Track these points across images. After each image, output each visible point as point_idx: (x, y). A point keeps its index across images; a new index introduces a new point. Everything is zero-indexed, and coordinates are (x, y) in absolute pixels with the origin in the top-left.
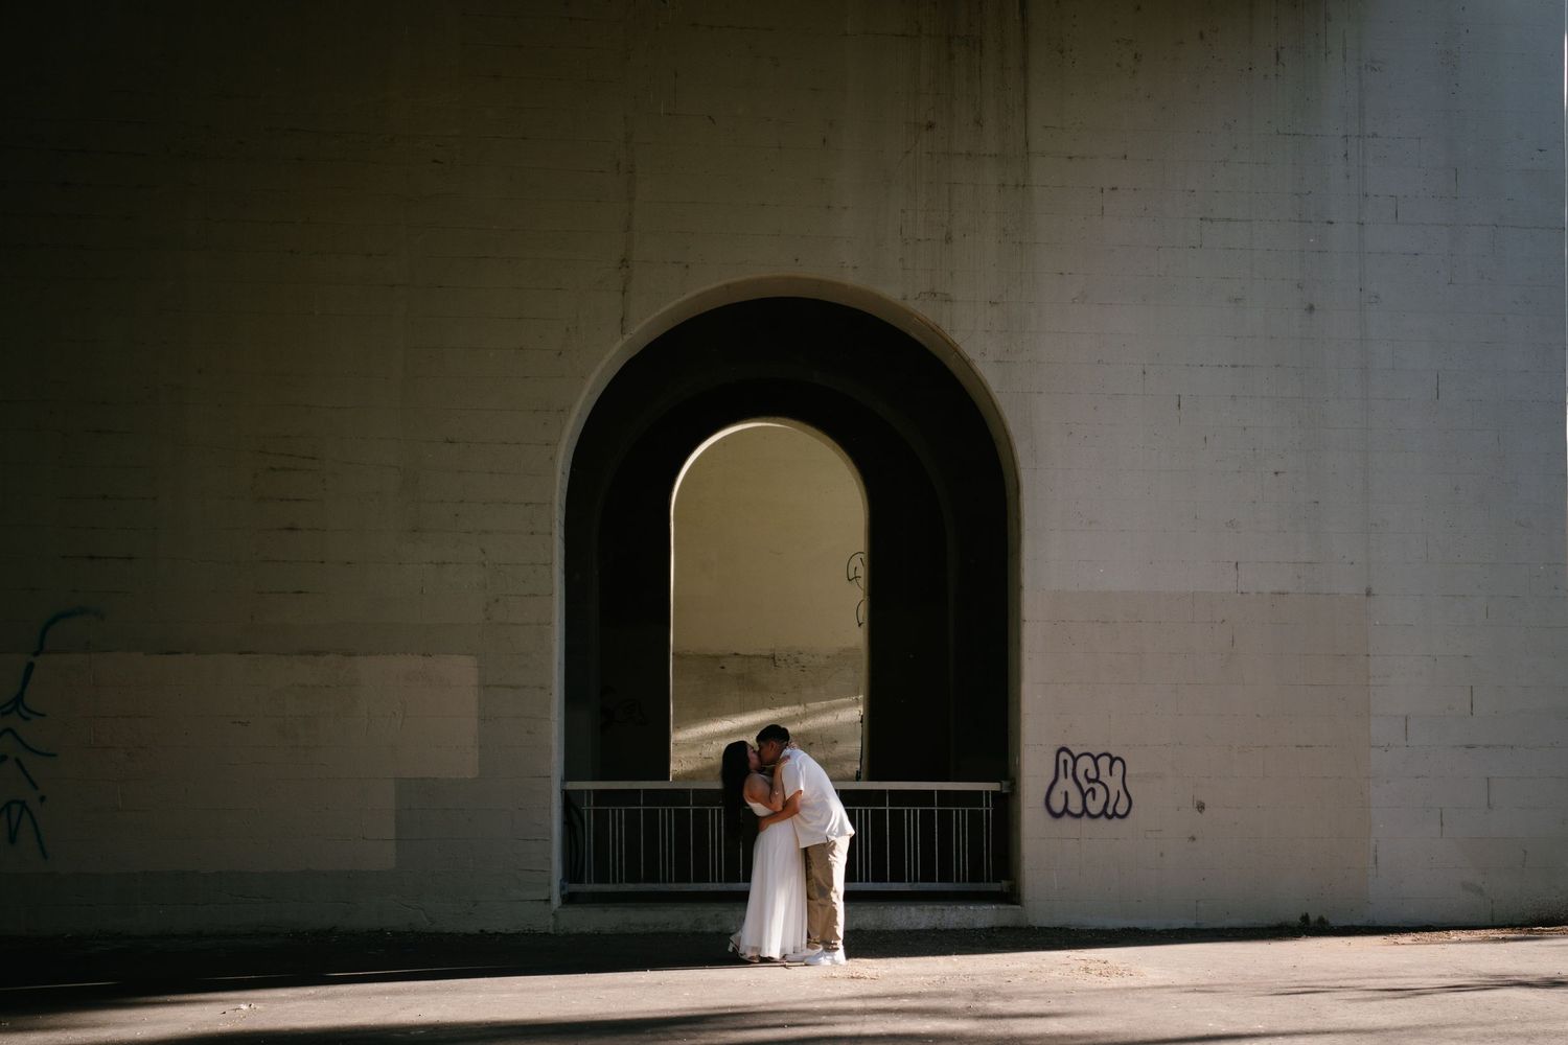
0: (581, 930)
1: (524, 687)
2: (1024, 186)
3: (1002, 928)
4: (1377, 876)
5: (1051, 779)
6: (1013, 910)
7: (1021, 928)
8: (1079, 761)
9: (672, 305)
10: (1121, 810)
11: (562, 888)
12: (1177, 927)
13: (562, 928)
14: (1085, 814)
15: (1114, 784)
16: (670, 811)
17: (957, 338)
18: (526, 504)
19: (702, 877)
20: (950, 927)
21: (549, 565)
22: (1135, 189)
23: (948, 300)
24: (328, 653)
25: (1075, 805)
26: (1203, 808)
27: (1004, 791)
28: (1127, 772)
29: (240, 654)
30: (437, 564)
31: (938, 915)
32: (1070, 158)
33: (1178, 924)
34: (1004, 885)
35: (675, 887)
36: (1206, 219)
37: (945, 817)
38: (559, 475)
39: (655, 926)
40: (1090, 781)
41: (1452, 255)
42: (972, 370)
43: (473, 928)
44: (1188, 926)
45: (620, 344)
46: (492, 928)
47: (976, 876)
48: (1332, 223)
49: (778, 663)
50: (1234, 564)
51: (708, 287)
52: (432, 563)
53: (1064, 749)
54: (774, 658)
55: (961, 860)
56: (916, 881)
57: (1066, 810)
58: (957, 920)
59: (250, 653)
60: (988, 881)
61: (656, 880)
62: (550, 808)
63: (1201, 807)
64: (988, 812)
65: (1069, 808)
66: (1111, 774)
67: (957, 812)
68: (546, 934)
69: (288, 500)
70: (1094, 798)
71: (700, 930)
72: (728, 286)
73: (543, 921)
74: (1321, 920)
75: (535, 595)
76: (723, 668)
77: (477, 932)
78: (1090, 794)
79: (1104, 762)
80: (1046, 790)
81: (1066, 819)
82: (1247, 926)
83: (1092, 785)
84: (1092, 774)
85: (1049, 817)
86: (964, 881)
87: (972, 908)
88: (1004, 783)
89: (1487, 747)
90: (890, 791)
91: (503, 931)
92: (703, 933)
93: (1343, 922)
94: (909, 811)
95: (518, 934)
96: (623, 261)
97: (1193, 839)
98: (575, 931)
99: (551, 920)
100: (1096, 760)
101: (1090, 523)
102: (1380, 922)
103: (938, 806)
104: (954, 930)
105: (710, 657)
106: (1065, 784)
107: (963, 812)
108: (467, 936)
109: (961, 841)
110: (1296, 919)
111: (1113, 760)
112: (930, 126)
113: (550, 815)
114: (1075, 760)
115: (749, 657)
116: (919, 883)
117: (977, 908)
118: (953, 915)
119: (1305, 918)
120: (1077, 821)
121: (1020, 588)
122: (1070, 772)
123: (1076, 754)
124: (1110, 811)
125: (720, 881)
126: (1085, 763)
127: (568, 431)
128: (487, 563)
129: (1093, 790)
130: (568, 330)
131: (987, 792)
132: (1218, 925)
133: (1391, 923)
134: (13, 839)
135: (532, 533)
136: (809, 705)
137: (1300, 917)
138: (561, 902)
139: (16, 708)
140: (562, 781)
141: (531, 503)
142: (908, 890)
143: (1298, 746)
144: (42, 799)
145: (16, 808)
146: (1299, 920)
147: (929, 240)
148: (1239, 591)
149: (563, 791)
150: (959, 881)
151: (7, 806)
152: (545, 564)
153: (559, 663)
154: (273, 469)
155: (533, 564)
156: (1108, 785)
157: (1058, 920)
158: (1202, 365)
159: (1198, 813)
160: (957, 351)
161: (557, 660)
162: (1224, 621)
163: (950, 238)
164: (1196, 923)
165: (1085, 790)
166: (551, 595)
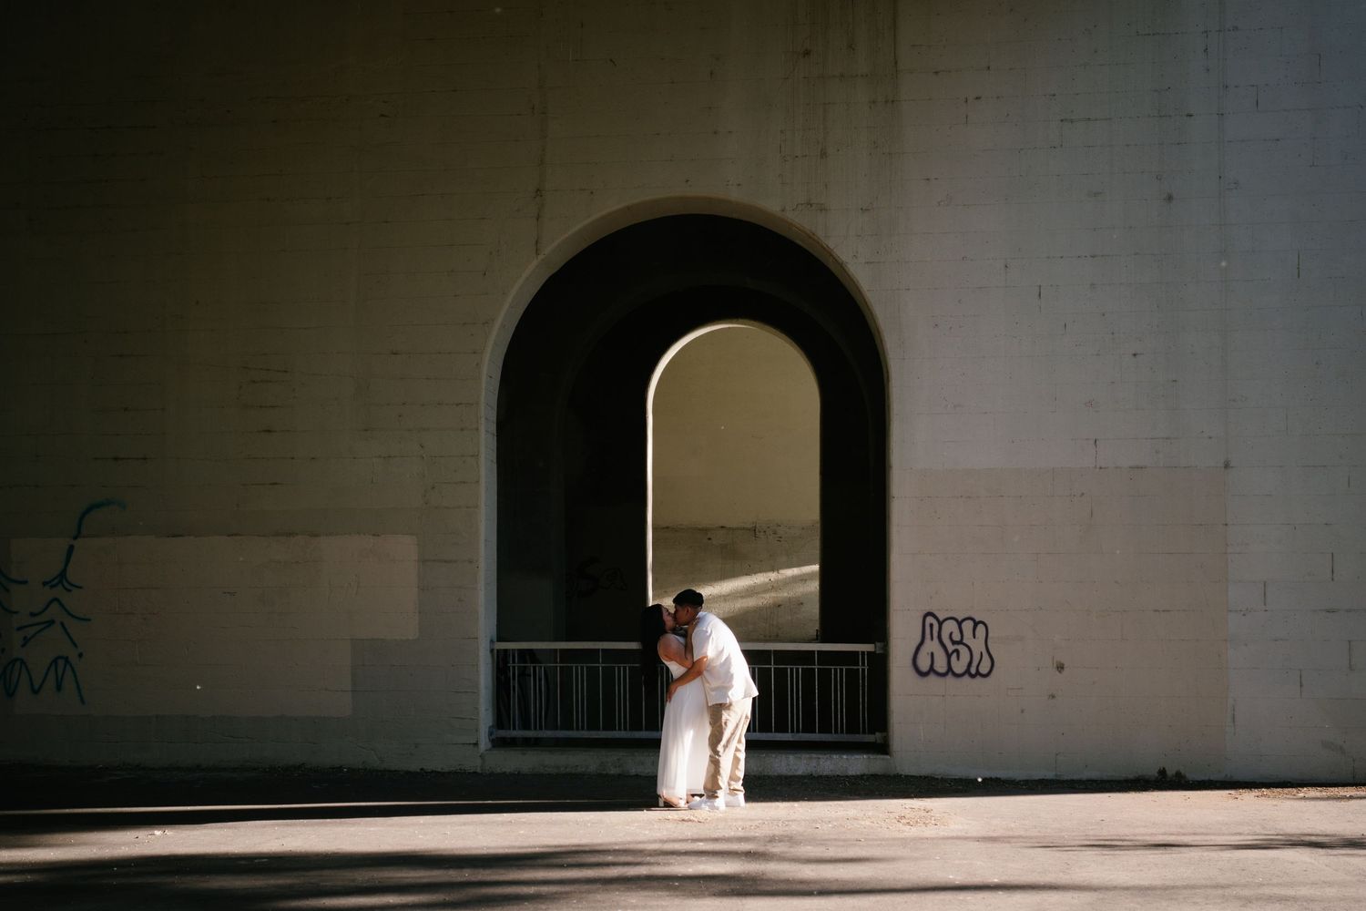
0: (504, 770)
1: (456, 561)
2: (893, 101)
3: (872, 775)
4: (1235, 734)
5: (918, 640)
6: (883, 759)
7: (889, 776)
8: (945, 625)
9: (577, 227)
10: (984, 670)
11: (491, 734)
12: (1037, 778)
13: (488, 768)
14: (950, 674)
15: (978, 646)
16: (582, 668)
17: (831, 244)
18: (457, 405)
19: (609, 726)
20: (824, 774)
21: (476, 456)
22: (998, 97)
23: (823, 209)
24: (297, 534)
25: (941, 665)
26: (1062, 668)
27: (878, 652)
28: (990, 635)
29: (229, 536)
30: (385, 458)
31: (814, 763)
32: (936, 73)
33: (1037, 775)
34: (876, 737)
35: (585, 734)
36: (1066, 120)
37: (825, 675)
38: (484, 378)
39: (566, 768)
40: (954, 643)
41: (1314, 138)
42: (845, 271)
43: (414, 766)
44: (1047, 777)
45: (535, 263)
46: (429, 766)
47: (852, 728)
48: (1191, 116)
49: (758, 534)
50: (1093, 442)
51: (611, 210)
52: (380, 457)
53: (930, 614)
54: (755, 530)
55: (839, 712)
56: (798, 731)
57: (932, 669)
58: (831, 767)
59: (236, 535)
60: (864, 732)
61: (571, 728)
62: (479, 666)
63: (1060, 667)
64: (863, 670)
65: (935, 668)
66: (974, 637)
67: (836, 670)
68: (475, 773)
69: (266, 407)
70: (958, 659)
71: (605, 772)
72: (628, 208)
73: (472, 763)
74: (1178, 774)
75: (464, 482)
76: (710, 539)
77: (418, 771)
78: (955, 655)
79: (968, 626)
80: (913, 650)
81: (932, 677)
82: (1105, 778)
83: (956, 647)
84: (957, 637)
85: (917, 675)
86: (842, 732)
87: (845, 757)
88: (878, 644)
89: (1349, 611)
90: (775, 651)
91: (439, 770)
92: (607, 774)
93: (1199, 778)
94: (792, 669)
95: (449, 773)
96: (538, 190)
97: (1053, 697)
98: (498, 771)
99: (479, 762)
100: (960, 624)
101: (955, 406)
102: (1237, 777)
103: (818, 665)
104: (827, 777)
105: (699, 529)
106: (932, 646)
107: (841, 670)
108: (408, 773)
109: (839, 696)
110: (1153, 773)
111: (976, 624)
112: (807, 53)
113: (477, 671)
114: (940, 624)
115: (734, 527)
116: (800, 734)
117: (849, 757)
118: (828, 763)
119: (1163, 772)
120: (942, 679)
121: (890, 467)
122: (935, 634)
123: (941, 619)
124: (973, 671)
125: (625, 729)
126: (950, 627)
127: (492, 340)
128: (424, 456)
129: (957, 651)
130: (491, 253)
131: (863, 653)
132: (1075, 777)
133: (1247, 779)
134: (59, 688)
135: (462, 430)
136: (781, 571)
137: (1157, 770)
138: (490, 746)
139: (61, 582)
140: (492, 641)
141: (461, 404)
142: (791, 739)
143: (1156, 611)
144: (80, 655)
145: (61, 663)
146: (1156, 775)
147: (806, 156)
148: (1098, 466)
149: (492, 651)
150: (836, 732)
151: (55, 661)
152: (473, 456)
153: (486, 540)
154: (254, 382)
155: (463, 456)
156: (971, 647)
157: (925, 770)
158: (1062, 257)
159: (1057, 673)
160: (831, 255)
161: (482, 538)
162: (1083, 494)
163: (825, 153)
164: (1056, 775)
165: (950, 651)
166: (478, 482)
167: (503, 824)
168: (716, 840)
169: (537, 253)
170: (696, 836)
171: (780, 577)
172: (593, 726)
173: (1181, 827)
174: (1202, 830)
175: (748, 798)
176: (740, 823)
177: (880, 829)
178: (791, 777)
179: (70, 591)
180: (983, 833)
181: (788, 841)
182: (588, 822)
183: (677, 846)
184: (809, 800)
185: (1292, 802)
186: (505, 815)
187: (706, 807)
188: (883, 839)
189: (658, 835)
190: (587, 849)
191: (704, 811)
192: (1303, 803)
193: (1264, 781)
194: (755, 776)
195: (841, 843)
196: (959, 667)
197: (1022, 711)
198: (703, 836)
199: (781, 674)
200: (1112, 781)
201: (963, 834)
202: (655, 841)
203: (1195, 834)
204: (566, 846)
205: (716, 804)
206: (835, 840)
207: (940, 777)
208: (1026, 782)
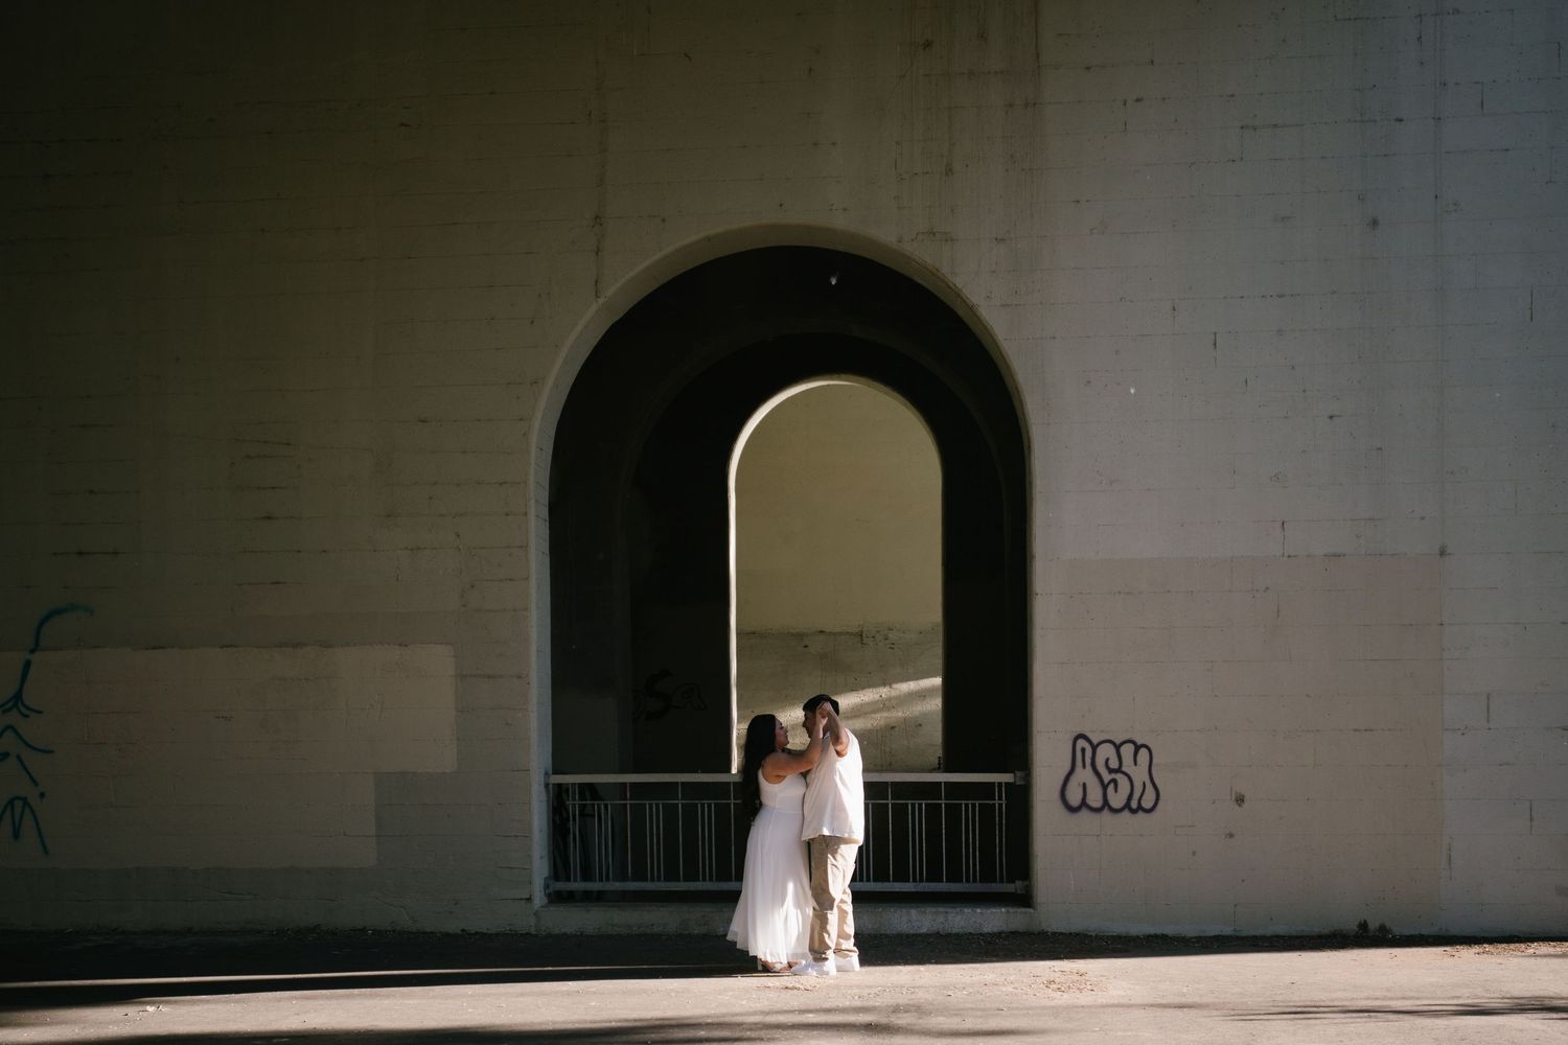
0: (563, 930)
1: (501, 677)
2: (1034, 104)
3: (1012, 932)
4: (1451, 878)
5: (1067, 768)
6: (1025, 913)
7: (1033, 934)
8: (1099, 749)
9: (646, 263)
10: (1147, 803)
11: (547, 886)
12: (1214, 934)
13: (544, 928)
14: (1106, 808)
15: (1139, 774)
16: (657, 805)
17: (958, 282)
18: (501, 484)
19: (691, 876)
20: (955, 931)
21: (525, 547)
22: (1164, 99)
23: (948, 239)
24: (306, 645)
25: (1095, 798)
26: (1242, 800)
27: (1018, 783)
28: (1155, 762)
29: (222, 647)
30: (412, 550)
31: (941, 919)
32: (1088, 68)
33: (1213, 930)
34: (1016, 887)
35: (663, 886)
36: (1248, 127)
37: (953, 810)
38: (533, 450)
39: (639, 928)
40: (1111, 771)
41: (1552, 148)
42: (976, 315)
43: (453, 926)
44: (1224, 933)
45: (594, 308)
46: (472, 927)
47: (988, 876)
48: (1401, 120)
49: (865, 640)
50: (1279, 524)
51: (688, 241)
52: (406, 548)
53: (1081, 736)
54: (861, 635)
55: (971, 857)
56: (921, 880)
57: (1084, 804)
58: (962, 924)
59: (231, 646)
60: (1002, 881)
61: (644, 879)
62: (530, 804)
63: (1240, 800)
64: (1000, 805)
65: (1088, 802)
66: (1136, 764)
67: (967, 805)
68: (527, 934)
69: (265, 488)
70: (1116, 791)
71: (687, 932)
72: (709, 239)
73: (525, 922)
75: (510, 578)
76: (806, 646)
77: (460, 932)
78: (1112, 785)
79: (1127, 750)
80: (1061, 782)
81: (1084, 813)
82: (1294, 934)
83: (1113, 776)
84: (1114, 764)
85: (1066, 811)
86: (975, 881)
87: (979, 911)
88: (1019, 774)
90: (893, 783)
91: (485, 931)
92: (689, 934)
93: (1408, 932)
95: (497, 934)
96: (597, 217)
97: (1231, 835)
98: (556, 931)
99: (532, 921)
100: (1118, 748)
101: (1111, 483)
102: (1454, 931)
103: (946, 799)
104: (957, 934)
105: (793, 635)
106: (1084, 775)
107: (974, 806)
108: (447, 935)
109: (970, 838)
110: (1351, 926)
111: (1138, 748)
112: (928, 45)
113: (529, 810)
114: (1094, 748)
115: (834, 634)
116: (924, 884)
117: (984, 911)
118: (959, 917)
119: (1363, 926)
120: (1095, 816)
121: (1032, 557)
122: (1088, 761)
123: (1095, 742)
124: (1134, 805)
125: (711, 880)
126: (1105, 752)
127: (542, 404)
128: (461, 547)
129: (1114, 781)
130: (540, 296)
131: (1000, 784)
132: (1260, 933)
133: (1467, 932)
134: (16, 835)
135: (507, 515)
136: (895, 686)
137: (1357, 923)
138: (545, 901)
139: (15, 705)
140: (546, 774)
141: (505, 483)
142: (913, 890)
143: (1356, 730)
144: (42, 795)
145: (18, 804)
146: (1355, 928)
147: (927, 173)
148: (1286, 554)
149: (547, 785)
150: (968, 881)
151: (11, 802)
152: (521, 547)
153: (538, 650)
154: (249, 457)
155: (508, 547)
156: (1132, 775)
157: (1076, 925)
158: (1242, 297)
159: (1237, 807)
160: (959, 296)
161: (534, 648)
162: (1267, 588)
163: (951, 170)
164: (1235, 930)
165: (1106, 781)
166: (527, 579)
167: (568, 994)
168: (828, 1011)
169: (597, 296)
170: (803, 1007)
171: (894, 693)
172: (671, 876)
173: (1388, 990)
174: (1412, 994)
175: (865, 960)
176: (856, 991)
177: (1024, 997)
178: (913, 935)
179: (27, 716)
180: (1151, 1000)
181: (915, 1011)
182: (672, 990)
183: (782, 1019)
184: (936, 963)
185: (1520, 960)
186: (570, 983)
187: (812, 972)
188: (1030, 1008)
189: (758, 1006)
190: (673, 1022)
191: (811, 978)
192: (1533, 960)
193: (1486, 935)
194: (869, 935)
195: (979, 1013)
196: (1117, 800)
197: (1194, 853)
198: (812, 1007)
199: (900, 812)
200: (1302, 937)
201: (1125, 1001)
202: (755, 1013)
203: (1404, 998)
204: (647, 1020)
205: (825, 968)
206: (972, 1009)
207: (1093, 934)
208: (1199, 939)
